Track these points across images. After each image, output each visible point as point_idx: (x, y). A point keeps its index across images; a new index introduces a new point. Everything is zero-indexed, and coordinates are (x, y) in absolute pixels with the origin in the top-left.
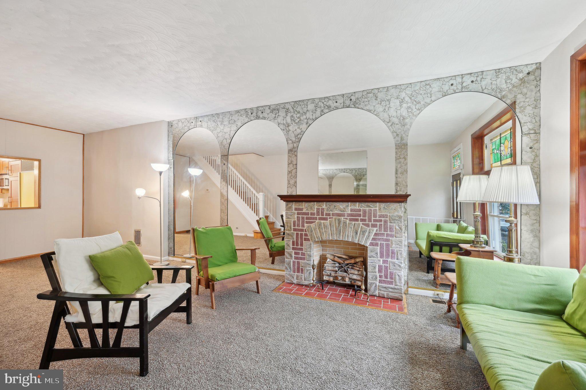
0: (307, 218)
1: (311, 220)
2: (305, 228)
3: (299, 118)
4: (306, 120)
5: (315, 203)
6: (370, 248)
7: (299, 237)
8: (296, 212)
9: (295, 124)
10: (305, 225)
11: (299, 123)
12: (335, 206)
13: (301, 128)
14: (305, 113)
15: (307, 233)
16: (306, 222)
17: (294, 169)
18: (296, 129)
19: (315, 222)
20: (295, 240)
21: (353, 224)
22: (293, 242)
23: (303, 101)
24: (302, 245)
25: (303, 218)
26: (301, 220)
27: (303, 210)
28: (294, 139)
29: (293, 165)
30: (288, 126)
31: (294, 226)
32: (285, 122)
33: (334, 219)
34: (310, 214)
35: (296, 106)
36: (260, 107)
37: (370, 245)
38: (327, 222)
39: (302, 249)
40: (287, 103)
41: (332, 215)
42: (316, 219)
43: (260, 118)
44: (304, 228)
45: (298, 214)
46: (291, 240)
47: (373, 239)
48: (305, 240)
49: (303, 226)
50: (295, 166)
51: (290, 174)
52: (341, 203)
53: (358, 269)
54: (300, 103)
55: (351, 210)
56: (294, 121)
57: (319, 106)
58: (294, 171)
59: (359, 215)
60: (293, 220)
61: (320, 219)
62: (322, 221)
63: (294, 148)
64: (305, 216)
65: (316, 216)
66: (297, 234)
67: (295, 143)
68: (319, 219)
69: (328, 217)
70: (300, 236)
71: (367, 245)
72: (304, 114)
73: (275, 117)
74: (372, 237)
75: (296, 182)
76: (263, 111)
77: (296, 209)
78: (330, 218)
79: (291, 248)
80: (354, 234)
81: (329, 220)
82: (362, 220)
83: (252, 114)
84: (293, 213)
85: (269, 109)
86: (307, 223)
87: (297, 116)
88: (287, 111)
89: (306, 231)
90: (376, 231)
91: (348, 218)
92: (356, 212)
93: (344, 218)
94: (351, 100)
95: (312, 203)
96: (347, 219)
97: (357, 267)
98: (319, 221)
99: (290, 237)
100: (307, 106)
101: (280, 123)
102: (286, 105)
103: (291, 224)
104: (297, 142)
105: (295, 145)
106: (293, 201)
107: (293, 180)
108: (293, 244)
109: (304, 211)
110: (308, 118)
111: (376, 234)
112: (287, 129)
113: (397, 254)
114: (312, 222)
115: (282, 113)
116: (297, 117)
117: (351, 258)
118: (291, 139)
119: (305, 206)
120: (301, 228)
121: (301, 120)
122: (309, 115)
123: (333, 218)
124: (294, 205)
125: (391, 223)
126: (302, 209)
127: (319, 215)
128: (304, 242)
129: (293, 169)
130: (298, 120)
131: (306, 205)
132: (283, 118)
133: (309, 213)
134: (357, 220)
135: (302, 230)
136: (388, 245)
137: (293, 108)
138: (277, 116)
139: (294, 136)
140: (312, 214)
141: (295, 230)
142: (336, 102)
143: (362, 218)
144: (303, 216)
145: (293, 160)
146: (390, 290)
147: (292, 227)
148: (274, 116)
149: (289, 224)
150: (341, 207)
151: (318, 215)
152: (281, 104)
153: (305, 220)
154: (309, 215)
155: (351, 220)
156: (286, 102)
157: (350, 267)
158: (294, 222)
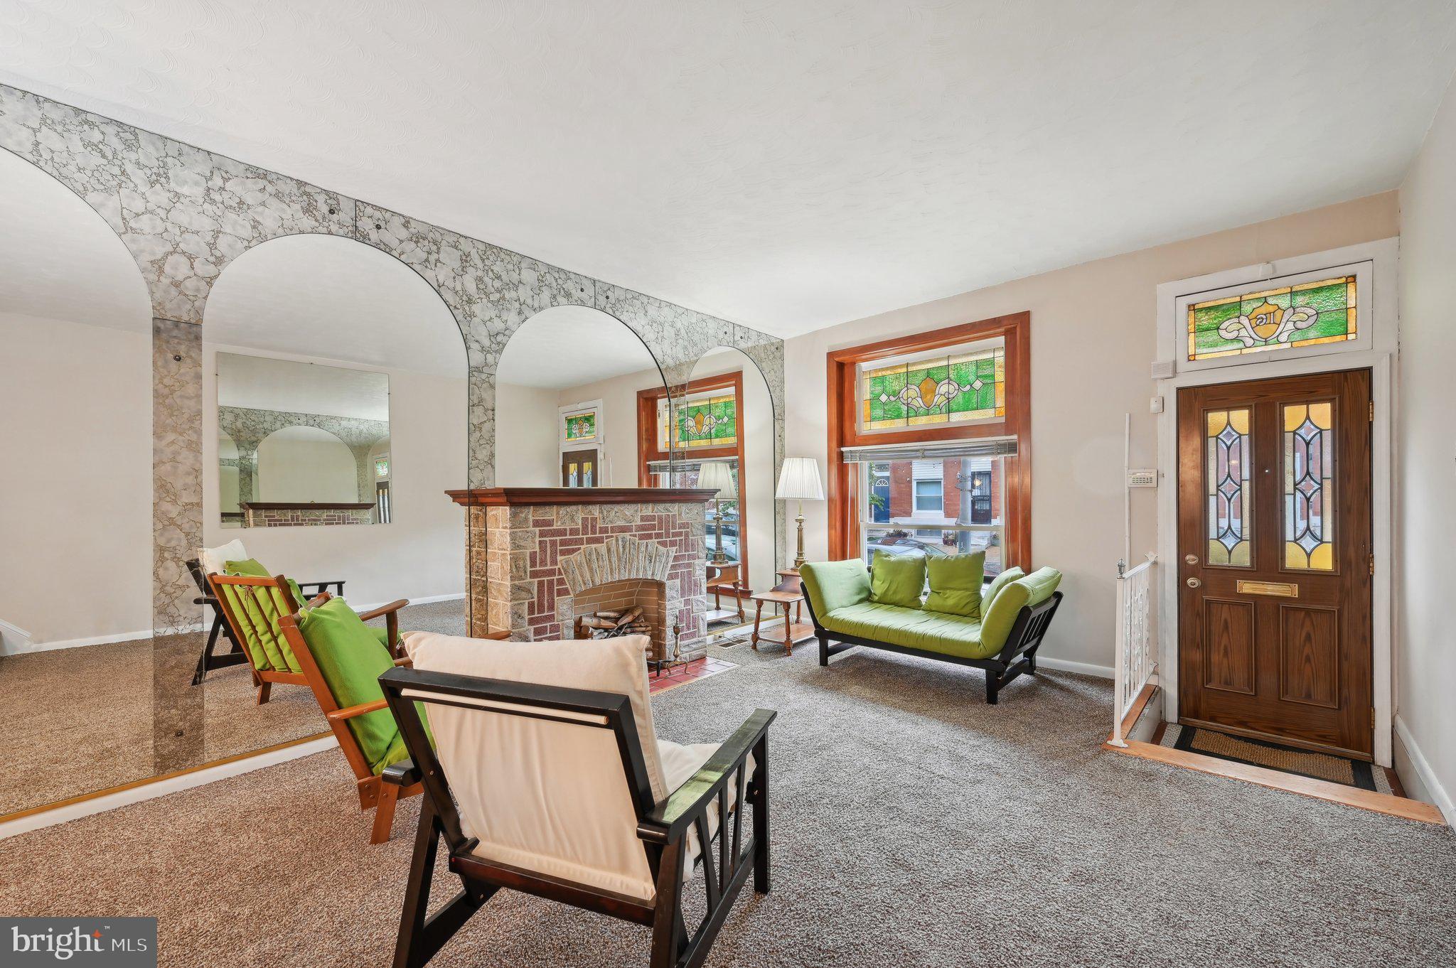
0: (563, 543)
1: (569, 547)
2: (559, 566)
3: (498, 291)
4: (517, 305)
5: (580, 507)
6: (668, 583)
7: (546, 590)
8: (537, 529)
9: (490, 305)
10: (559, 558)
11: (500, 304)
12: (616, 512)
13: (504, 318)
14: (516, 288)
15: (564, 576)
16: (561, 551)
17: (489, 420)
18: (491, 318)
19: (579, 549)
20: (535, 599)
21: (645, 544)
22: (531, 606)
23: (510, 253)
24: (551, 607)
25: (553, 543)
26: (548, 547)
27: (553, 526)
28: (486, 342)
29: (486, 410)
30: (470, 301)
31: (533, 564)
32: (459, 288)
33: (614, 538)
34: (568, 533)
35: (491, 258)
36: (368, 204)
37: (668, 579)
38: (602, 548)
39: (551, 618)
40: (466, 237)
41: (611, 530)
42: (580, 542)
43: (367, 242)
44: (557, 567)
45: (542, 534)
46: (527, 602)
47: (673, 567)
48: (559, 595)
49: (554, 562)
50: (490, 413)
51: (477, 434)
52: (626, 505)
53: (644, 629)
54: (502, 255)
55: (643, 519)
56: (487, 295)
57: (546, 282)
58: (487, 426)
59: (653, 527)
60: (528, 552)
61: (590, 541)
62: (593, 546)
63: (486, 364)
64: (558, 538)
65: (581, 536)
66: (541, 584)
67: (488, 352)
68: (588, 543)
69: (604, 535)
70: (548, 586)
71: (664, 580)
72: (511, 286)
73: (427, 260)
74: (671, 563)
75: (492, 455)
76: (382, 224)
77: (536, 524)
78: (607, 537)
79: (527, 620)
80: (647, 562)
81: (605, 541)
82: (659, 536)
83: (332, 212)
84: (529, 534)
85: (404, 225)
86: (563, 553)
87: (496, 286)
88: (465, 259)
89: (560, 573)
90: (676, 553)
91: (637, 533)
92: (649, 521)
93: (630, 535)
94: (607, 297)
95: (574, 508)
96: (635, 536)
97: (641, 626)
98: (589, 546)
99: (524, 594)
100: (520, 270)
101: (443, 285)
102: (462, 240)
103: (524, 560)
104: (496, 352)
105: (490, 358)
106: (528, 504)
107: (484, 448)
108: (531, 611)
109: (555, 527)
110: (522, 300)
111: (676, 558)
112: (467, 309)
113: (701, 586)
114: (574, 551)
115: (450, 258)
116: (493, 286)
117: (624, 613)
118: (477, 338)
119: (558, 513)
120: (549, 567)
121: (503, 298)
122: (524, 293)
123: (612, 537)
124: (530, 514)
125: (694, 535)
126: (550, 523)
127: (587, 534)
128: (556, 598)
129: (485, 422)
130: (498, 295)
131: (561, 512)
132: (453, 275)
133: (565, 530)
134: (649, 537)
135: (552, 572)
136: (689, 573)
137: (483, 260)
138: (433, 258)
139: (485, 333)
140: (573, 532)
141: (534, 574)
142: (582, 290)
143: (657, 531)
144: (554, 538)
145: (485, 395)
146: (694, 646)
147: (529, 569)
148: (425, 256)
149: (521, 563)
150: (627, 513)
151: (585, 532)
152: (445, 229)
153: (559, 548)
154: (566, 535)
155: (642, 537)
156: (462, 233)
157: (629, 630)
158: (533, 555)
